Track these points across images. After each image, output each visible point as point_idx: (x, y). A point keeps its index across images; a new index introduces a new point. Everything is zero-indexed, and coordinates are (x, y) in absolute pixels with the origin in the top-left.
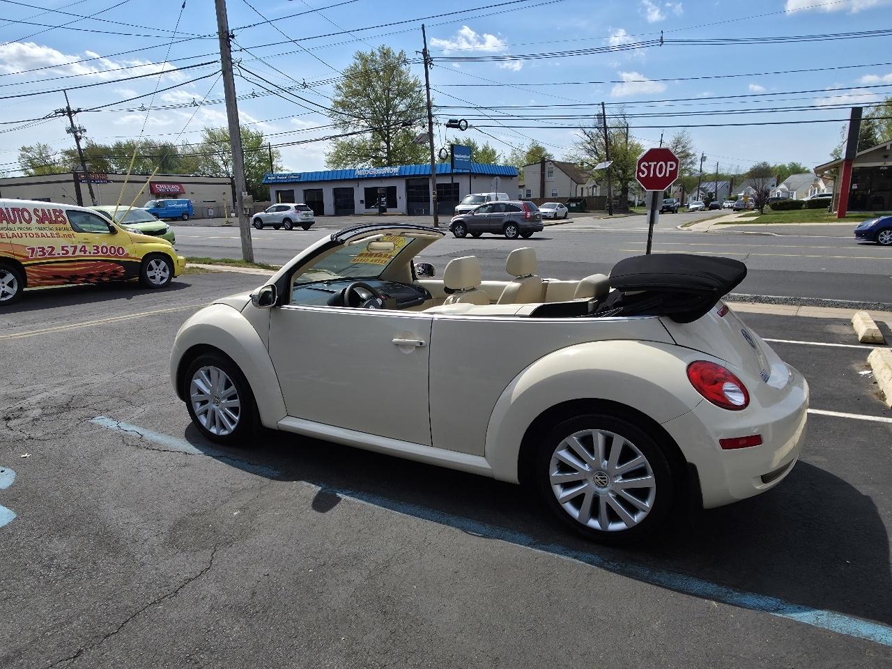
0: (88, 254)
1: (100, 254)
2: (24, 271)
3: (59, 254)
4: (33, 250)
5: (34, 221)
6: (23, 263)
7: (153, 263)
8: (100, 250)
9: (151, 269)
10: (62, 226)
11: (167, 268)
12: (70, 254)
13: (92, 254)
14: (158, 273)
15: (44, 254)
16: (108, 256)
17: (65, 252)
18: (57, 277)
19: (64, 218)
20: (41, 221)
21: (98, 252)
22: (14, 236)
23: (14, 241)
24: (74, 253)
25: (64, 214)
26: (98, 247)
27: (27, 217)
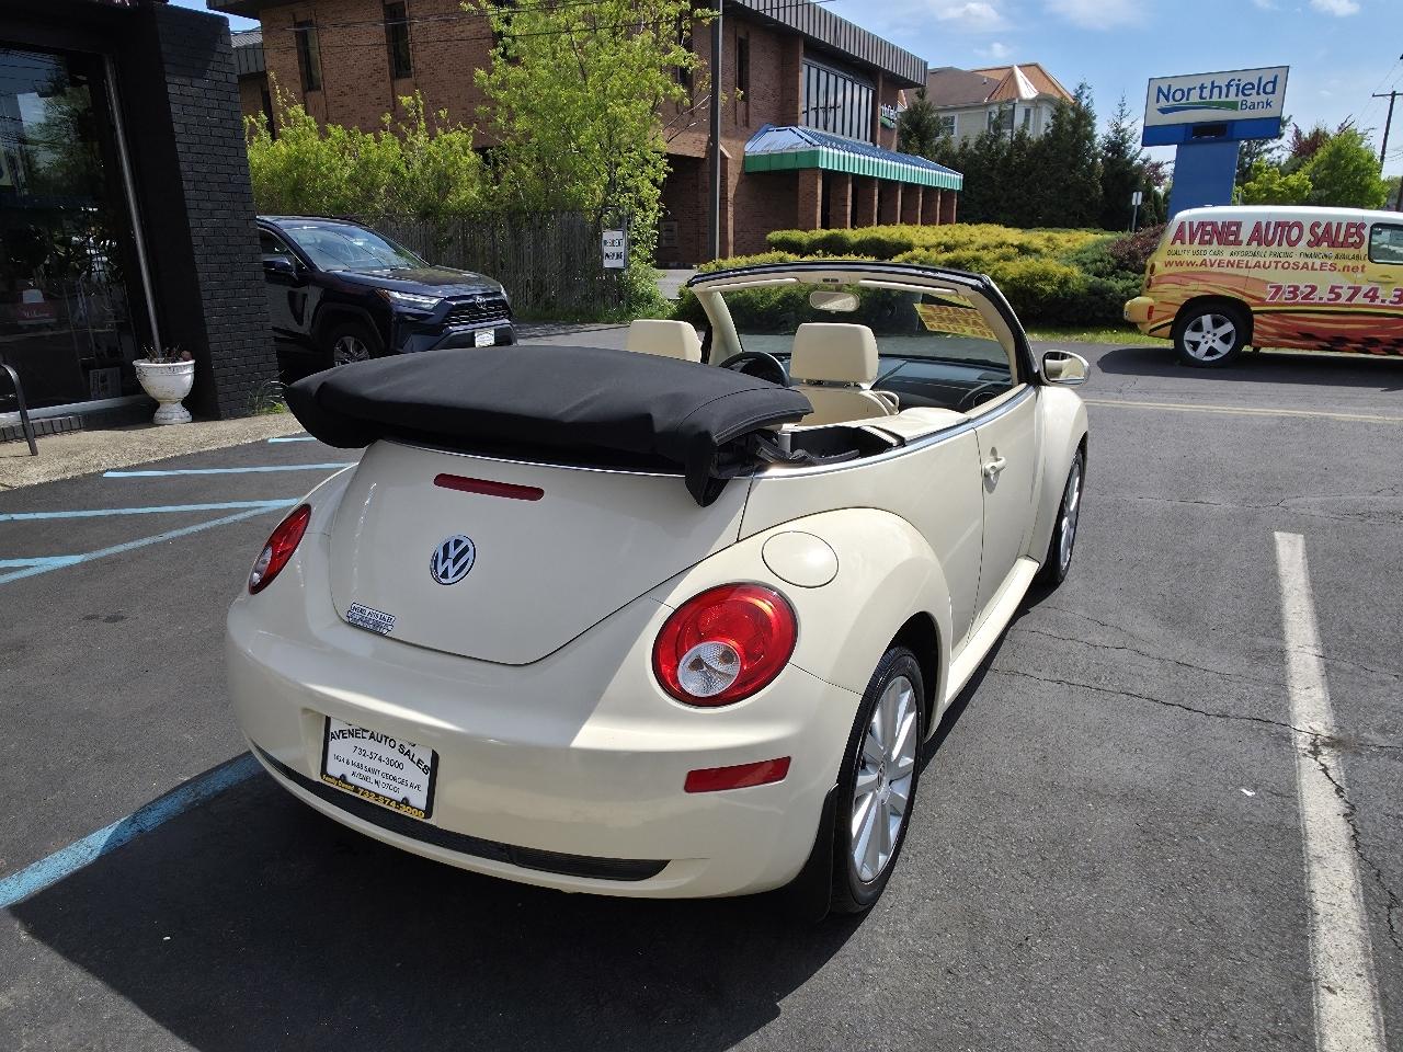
0: (1378, 302)
2: (1252, 320)
3: (1321, 299)
4: (1279, 288)
5: (1303, 243)
6: (1253, 309)
10: (1352, 251)
12: (1342, 300)
13: (1387, 303)
15: (1296, 296)
17: (1333, 296)
18: (1308, 336)
19: (1362, 238)
20: (1317, 242)
22: (1257, 265)
23: (1255, 273)
24: (1350, 299)
25: (1366, 231)
27: (1294, 238)
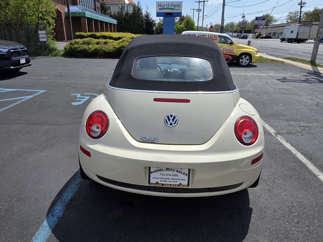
1: (225, 51)
7: (243, 57)
8: (225, 50)
9: (242, 59)
11: (249, 59)
14: (245, 61)
16: (227, 52)
19: (216, 38)
21: (224, 51)
25: (217, 37)
26: (224, 49)
